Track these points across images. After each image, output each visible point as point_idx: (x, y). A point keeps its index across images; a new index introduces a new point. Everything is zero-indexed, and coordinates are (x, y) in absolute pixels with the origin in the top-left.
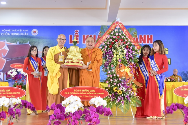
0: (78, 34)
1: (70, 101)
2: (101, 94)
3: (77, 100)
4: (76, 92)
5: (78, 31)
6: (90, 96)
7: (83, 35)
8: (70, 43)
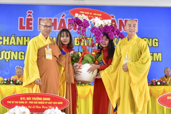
0: (31, 16)
1: (14, 113)
2: (59, 103)
3: (24, 112)
4: (23, 101)
5: (31, 12)
6: (43, 107)
7: (39, 18)
8: (20, 29)
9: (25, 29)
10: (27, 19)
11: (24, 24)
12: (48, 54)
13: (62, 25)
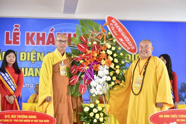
2: (45, 121)
5: (19, 26)
7: (26, 32)
8: (6, 44)
9: (11, 44)
10: (14, 33)
11: (11, 38)
13: (51, 40)
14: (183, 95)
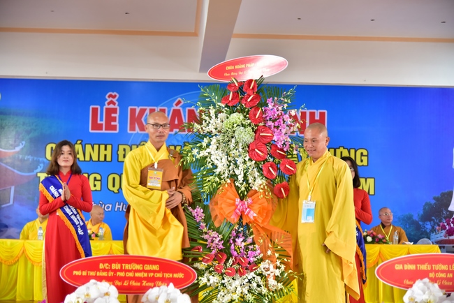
1: (88, 295)
2: (176, 276)
3: (107, 294)
4: (104, 270)
5: (115, 96)
6: (144, 283)
7: (129, 108)
8: (92, 129)
9: (102, 130)
10: (107, 109)
11: (101, 120)
12: (153, 180)
13: (176, 122)
14: (426, 226)
